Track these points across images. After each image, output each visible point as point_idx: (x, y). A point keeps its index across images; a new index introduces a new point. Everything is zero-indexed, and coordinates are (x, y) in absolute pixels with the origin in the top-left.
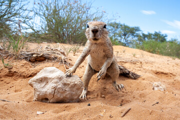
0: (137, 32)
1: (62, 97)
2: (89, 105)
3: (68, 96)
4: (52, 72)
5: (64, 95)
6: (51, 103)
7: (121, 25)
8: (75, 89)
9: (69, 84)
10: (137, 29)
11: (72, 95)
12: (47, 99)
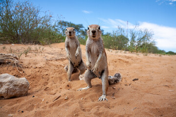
0: (81, 29)
1: (14, 94)
2: (34, 97)
3: (18, 93)
4: (5, 77)
5: (15, 93)
6: (6, 99)
7: (68, 23)
8: (22, 88)
9: (18, 85)
10: (81, 26)
11: (21, 92)
12: (3, 97)
